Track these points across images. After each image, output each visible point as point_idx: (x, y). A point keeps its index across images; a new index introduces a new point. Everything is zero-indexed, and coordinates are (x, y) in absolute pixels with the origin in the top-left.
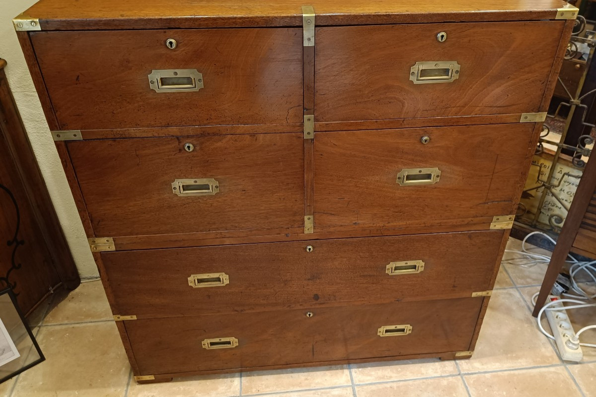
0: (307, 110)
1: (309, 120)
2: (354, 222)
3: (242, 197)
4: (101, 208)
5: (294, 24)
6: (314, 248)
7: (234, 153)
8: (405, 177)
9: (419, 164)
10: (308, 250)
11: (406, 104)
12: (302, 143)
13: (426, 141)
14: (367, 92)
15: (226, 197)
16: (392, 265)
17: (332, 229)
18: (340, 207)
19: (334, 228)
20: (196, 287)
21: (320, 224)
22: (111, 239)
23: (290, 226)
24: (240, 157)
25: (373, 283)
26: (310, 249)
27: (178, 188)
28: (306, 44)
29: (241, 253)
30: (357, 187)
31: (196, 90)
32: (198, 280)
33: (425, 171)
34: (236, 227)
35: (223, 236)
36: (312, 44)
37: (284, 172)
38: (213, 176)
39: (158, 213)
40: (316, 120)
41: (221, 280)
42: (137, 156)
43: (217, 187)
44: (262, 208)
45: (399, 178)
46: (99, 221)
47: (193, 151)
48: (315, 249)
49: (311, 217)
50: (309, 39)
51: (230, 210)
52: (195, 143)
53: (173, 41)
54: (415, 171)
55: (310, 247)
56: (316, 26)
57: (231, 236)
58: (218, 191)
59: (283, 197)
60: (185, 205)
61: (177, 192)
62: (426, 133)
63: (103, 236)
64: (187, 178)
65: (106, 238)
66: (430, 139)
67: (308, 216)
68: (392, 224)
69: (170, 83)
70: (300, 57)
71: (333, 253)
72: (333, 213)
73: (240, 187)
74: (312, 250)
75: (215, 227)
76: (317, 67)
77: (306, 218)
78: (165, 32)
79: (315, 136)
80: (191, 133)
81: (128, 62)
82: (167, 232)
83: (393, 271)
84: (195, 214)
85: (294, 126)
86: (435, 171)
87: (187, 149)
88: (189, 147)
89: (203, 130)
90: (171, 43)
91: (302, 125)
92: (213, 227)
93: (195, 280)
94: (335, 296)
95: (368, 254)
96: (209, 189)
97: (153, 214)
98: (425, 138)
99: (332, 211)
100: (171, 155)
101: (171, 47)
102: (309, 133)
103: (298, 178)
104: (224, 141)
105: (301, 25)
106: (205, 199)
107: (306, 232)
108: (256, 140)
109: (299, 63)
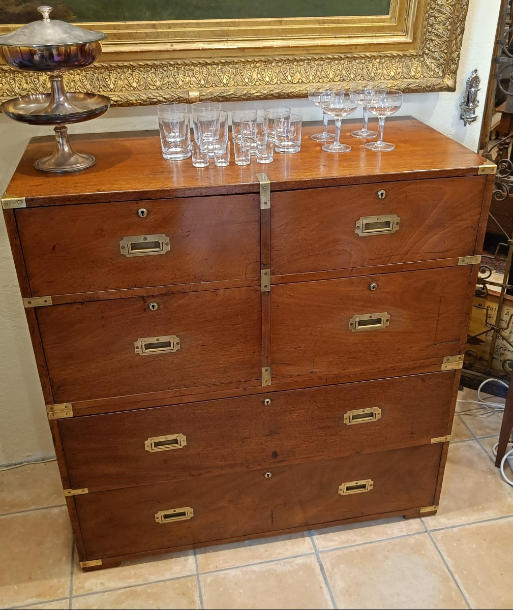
0: (264, 265)
1: (266, 274)
2: (311, 371)
3: (202, 352)
4: (63, 373)
5: (252, 190)
6: (271, 401)
7: (196, 309)
8: (357, 323)
9: (369, 309)
10: (266, 403)
11: (354, 255)
12: (260, 296)
13: (374, 287)
14: (317, 246)
15: (187, 353)
16: (350, 414)
17: (289, 380)
18: (297, 357)
19: (291, 379)
20: (153, 451)
21: (277, 375)
22: (69, 405)
23: (248, 379)
24: (201, 312)
25: (332, 435)
26: (268, 402)
27: (140, 347)
28: (263, 207)
29: (200, 411)
30: (312, 335)
31: (164, 252)
32: (155, 443)
33: (375, 316)
34: (195, 384)
35: (182, 394)
36: (268, 207)
37: (242, 325)
38: (174, 332)
39: (119, 374)
40: (272, 273)
41: (179, 441)
42: (103, 317)
43: (178, 344)
44: (222, 362)
45: (351, 324)
46: (60, 387)
47: (157, 309)
48: (273, 402)
49: (269, 368)
50: (266, 203)
51: (190, 366)
52: (159, 301)
53: (144, 210)
54: (366, 317)
55: (268, 400)
56: (271, 192)
57: (190, 393)
58: (179, 347)
59: (241, 350)
60: (146, 363)
61: (139, 351)
62: (373, 280)
63: (62, 402)
64: (149, 336)
65: (65, 404)
66: (378, 286)
67: (266, 368)
68: (347, 371)
69: (139, 247)
70: (257, 218)
71: (290, 404)
72: (290, 363)
73: (200, 342)
74: (270, 403)
75: (175, 385)
76: (273, 227)
77: (264, 369)
78: (137, 203)
79: (272, 288)
80: (156, 293)
81: (102, 230)
82: (127, 393)
83: (351, 420)
84: (156, 373)
85: (252, 281)
86: (384, 316)
87: (151, 308)
88: (153, 306)
89: (168, 289)
90: (142, 212)
91: (260, 279)
92: (172, 385)
93: (151, 444)
94: (293, 452)
95: (325, 404)
96: (170, 346)
97: (114, 375)
98: (373, 285)
99: (289, 361)
100: (136, 315)
101: (143, 215)
102: (266, 286)
103: (256, 330)
104: (187, 298)
105: (258, 191)
106: (166, 357)
107: (264, 384)
108: (217, 295)
109: (257, 223)
